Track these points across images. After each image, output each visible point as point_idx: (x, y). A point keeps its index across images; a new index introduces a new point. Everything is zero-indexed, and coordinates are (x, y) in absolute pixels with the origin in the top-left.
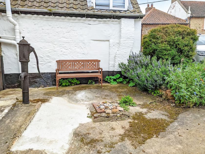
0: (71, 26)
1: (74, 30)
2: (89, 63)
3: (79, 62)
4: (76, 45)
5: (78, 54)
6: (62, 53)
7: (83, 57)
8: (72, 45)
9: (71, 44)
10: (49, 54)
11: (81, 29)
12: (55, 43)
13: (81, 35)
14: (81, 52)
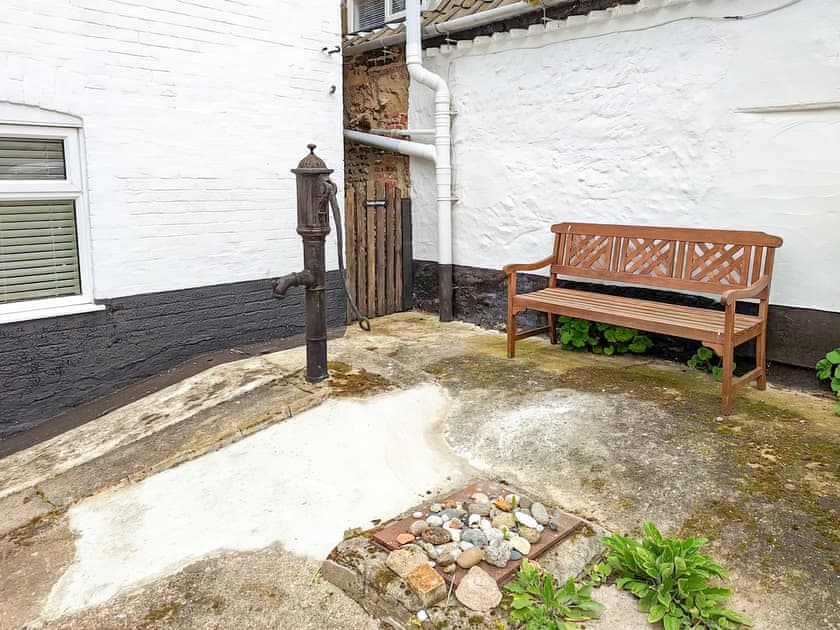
0: (631, 53)
1: (646, 71)
2: (703, 247)
3: (649, 241)
4: (650, 150)
5: (657, 196)
6: (581, 190)
7: (681, 213)
8: (630, 148)
9: (625, 144)
10: (531, 196)
11: (683, 55)
12: (560, 144)
13: (678, 90)
14: (672, 185)
